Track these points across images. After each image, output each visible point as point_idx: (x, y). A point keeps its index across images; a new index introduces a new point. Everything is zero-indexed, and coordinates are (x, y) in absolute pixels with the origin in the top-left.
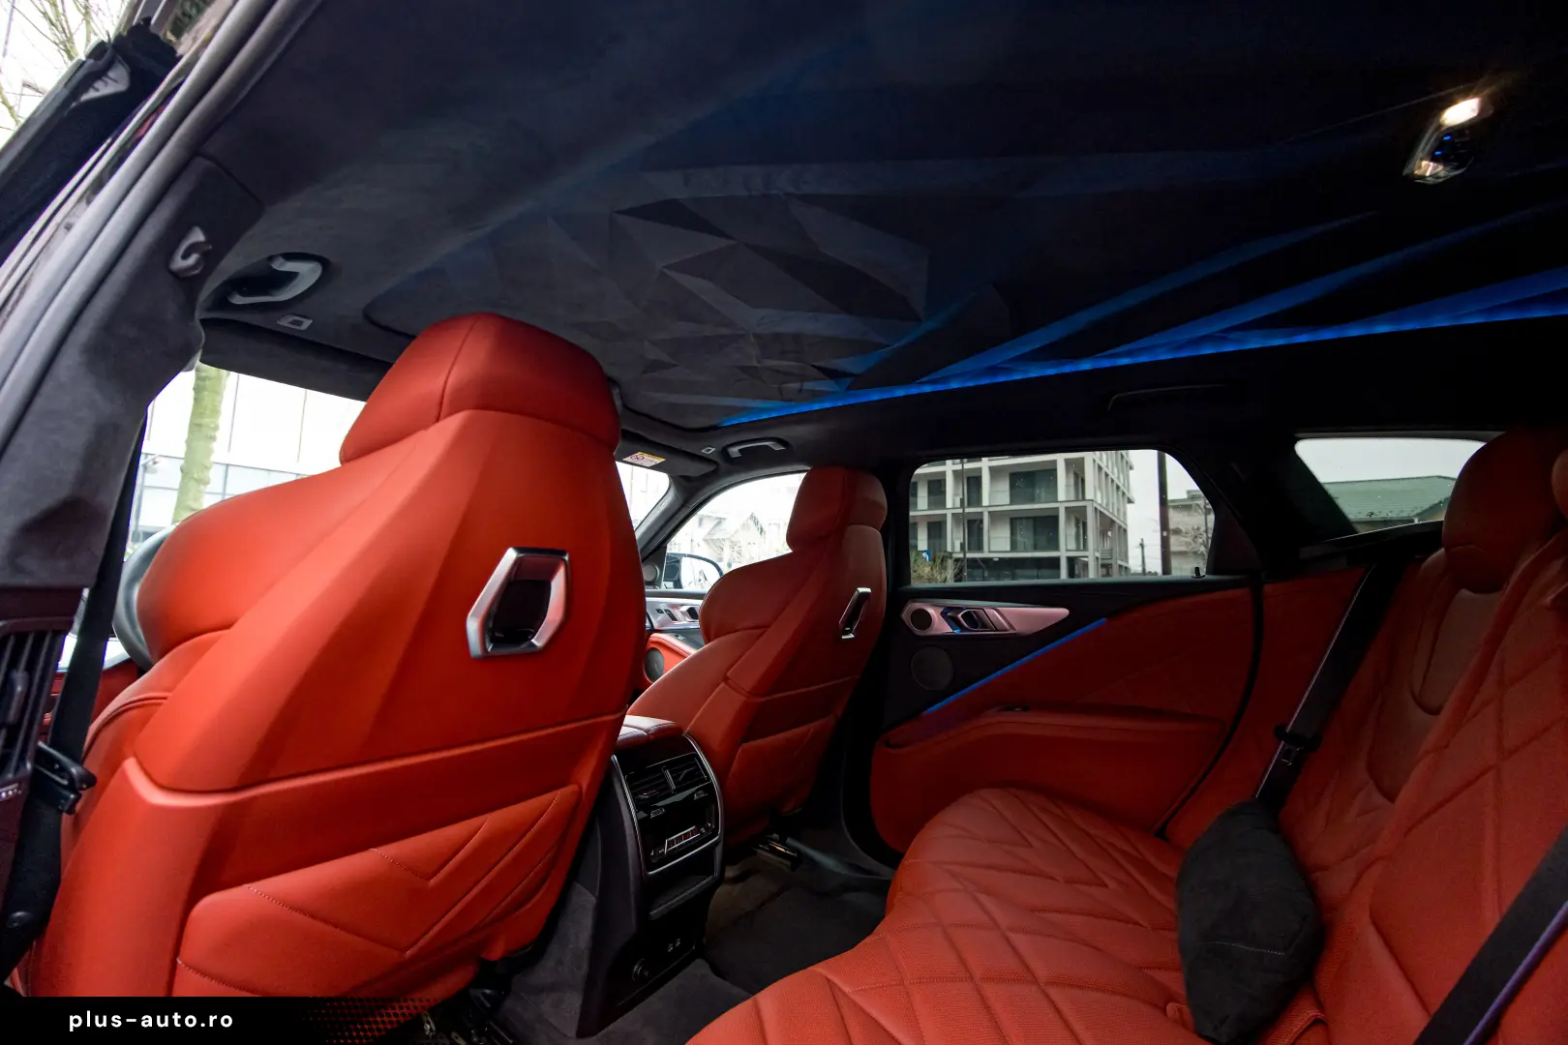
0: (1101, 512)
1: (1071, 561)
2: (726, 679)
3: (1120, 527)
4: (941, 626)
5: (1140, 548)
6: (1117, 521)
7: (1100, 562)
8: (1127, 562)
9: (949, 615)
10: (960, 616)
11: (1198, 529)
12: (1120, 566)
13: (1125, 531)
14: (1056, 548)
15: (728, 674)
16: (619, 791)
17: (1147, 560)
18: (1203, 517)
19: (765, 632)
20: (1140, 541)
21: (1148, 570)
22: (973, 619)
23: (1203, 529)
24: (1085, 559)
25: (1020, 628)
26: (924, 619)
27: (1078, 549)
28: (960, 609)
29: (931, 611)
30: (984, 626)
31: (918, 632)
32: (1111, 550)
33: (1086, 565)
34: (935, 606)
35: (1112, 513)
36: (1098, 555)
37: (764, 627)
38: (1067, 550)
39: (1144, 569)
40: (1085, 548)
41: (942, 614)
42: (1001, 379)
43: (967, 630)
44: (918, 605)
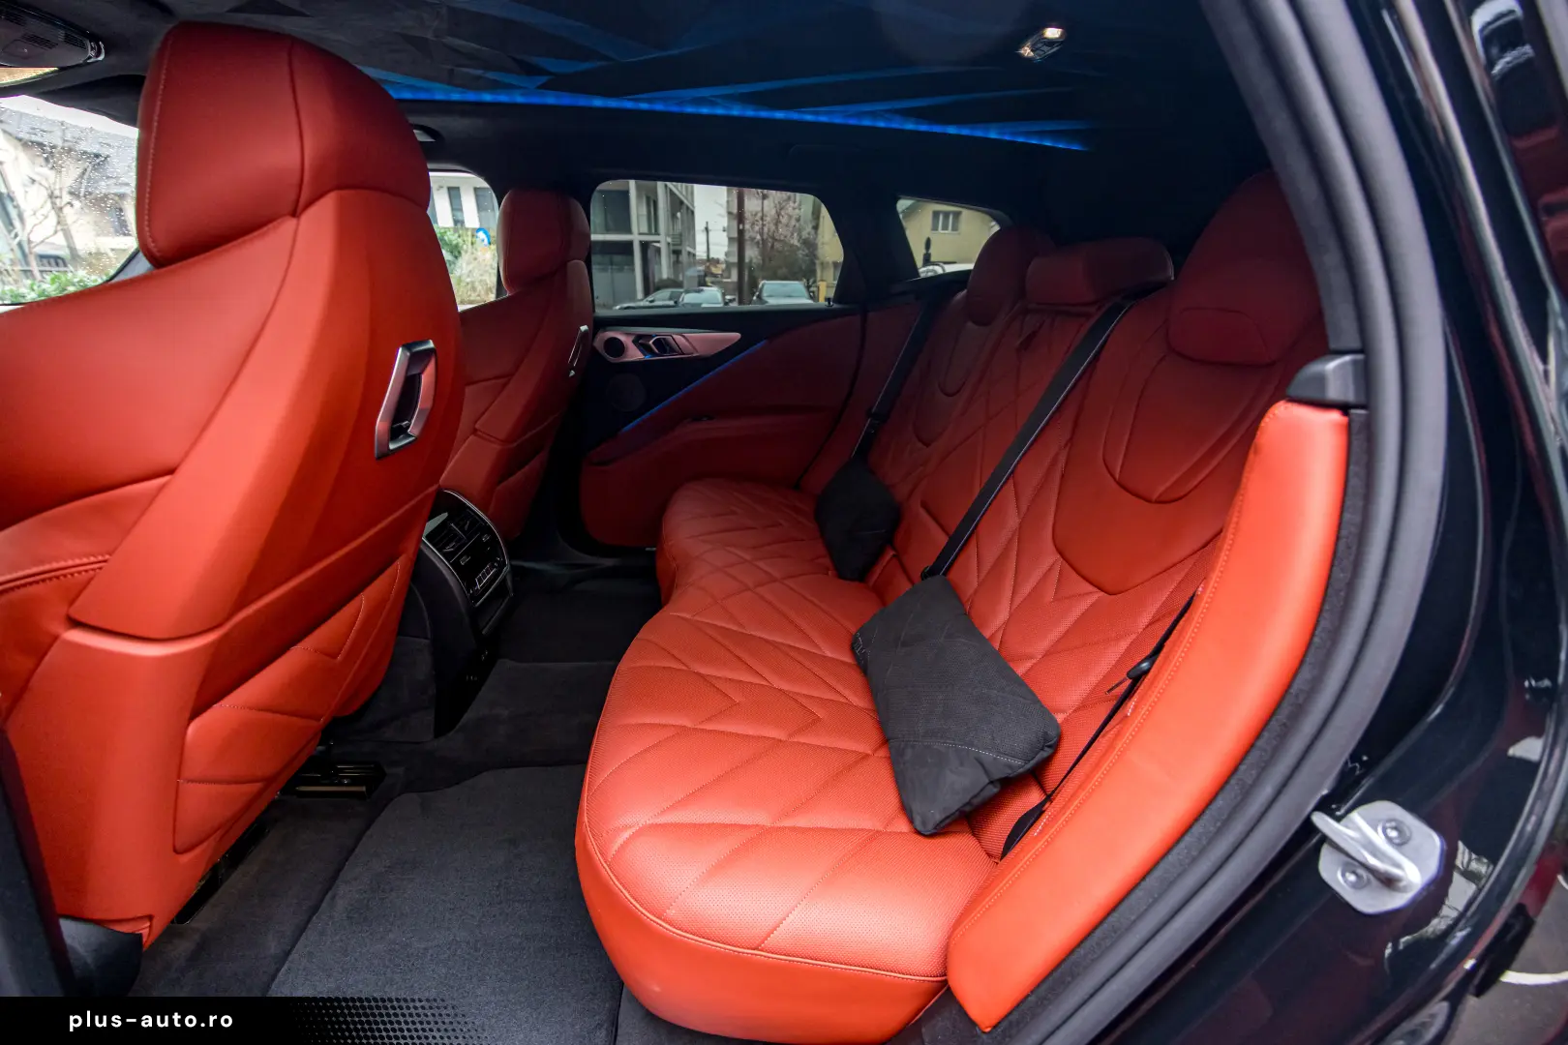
0: (671, 190)
1: (645, 246)
2: (475, 431)
3: (688, 208)
4: (634, 354)
5: (705, 233)
6: (685, 201)
7: (672, 247)
8: (695, 248)
9: (640, 342)
10: (651, 342)
11: (756, 215)
12: (689, 253)
13: (693, 213)
14: (629, 231)
15: (477, 426)
16: (427, 552)
17: (711, 247)
18: (760, 202)
19: (509, 380)
20: (705, 225)
21: (712, 256)
22: (663, 345)
23: (760, 215)
24: (658, 245)
25: (702, 351)
26: (616, 347)
27: (650, 233)
28: (650, 337)
29: (622, 338)
30: (672, 351)
31: (611, 359)
32: (681, 235)
33: (658, 250)
34: (628, 334)
35: (681, 193)
36: (669, 240)
37: (509, 376)
38: (640, 234)
39: (708, 256)
40: (657, 233)
41: (633, 342)
42: (705, 111)
43: (657, 355)
44: (610, 334)
